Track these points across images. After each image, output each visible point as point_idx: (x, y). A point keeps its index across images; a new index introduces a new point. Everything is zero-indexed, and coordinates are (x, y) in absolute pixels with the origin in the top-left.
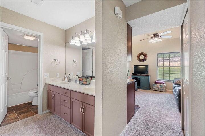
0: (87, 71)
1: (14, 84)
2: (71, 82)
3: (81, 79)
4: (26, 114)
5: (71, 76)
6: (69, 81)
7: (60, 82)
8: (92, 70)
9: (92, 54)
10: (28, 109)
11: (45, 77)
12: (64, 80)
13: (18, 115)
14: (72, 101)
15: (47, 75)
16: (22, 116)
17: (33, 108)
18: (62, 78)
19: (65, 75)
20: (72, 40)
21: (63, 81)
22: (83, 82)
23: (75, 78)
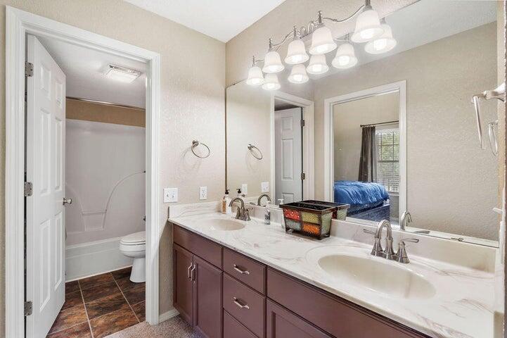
0: (284, 178)
1: (89, 214)
2: (249, 219)
3: (293, 214)
4: (113, 316)
5: (244, 196)
6: (243, 214)
7: (212, 215)
8: (303, 176)
9: (303, 123)
10: (119, 294)
11: (166, 200)
12: (222, 209)
13: (91, 317)
14: (274, 315)
15: (172, 193)
16: (101, 321)
17: (132, 291)
18: (215, 204)
19: (227, 193)
20: (251, 69)
21: (219, 211)
22: (302, 226)
23: (259, 204)
